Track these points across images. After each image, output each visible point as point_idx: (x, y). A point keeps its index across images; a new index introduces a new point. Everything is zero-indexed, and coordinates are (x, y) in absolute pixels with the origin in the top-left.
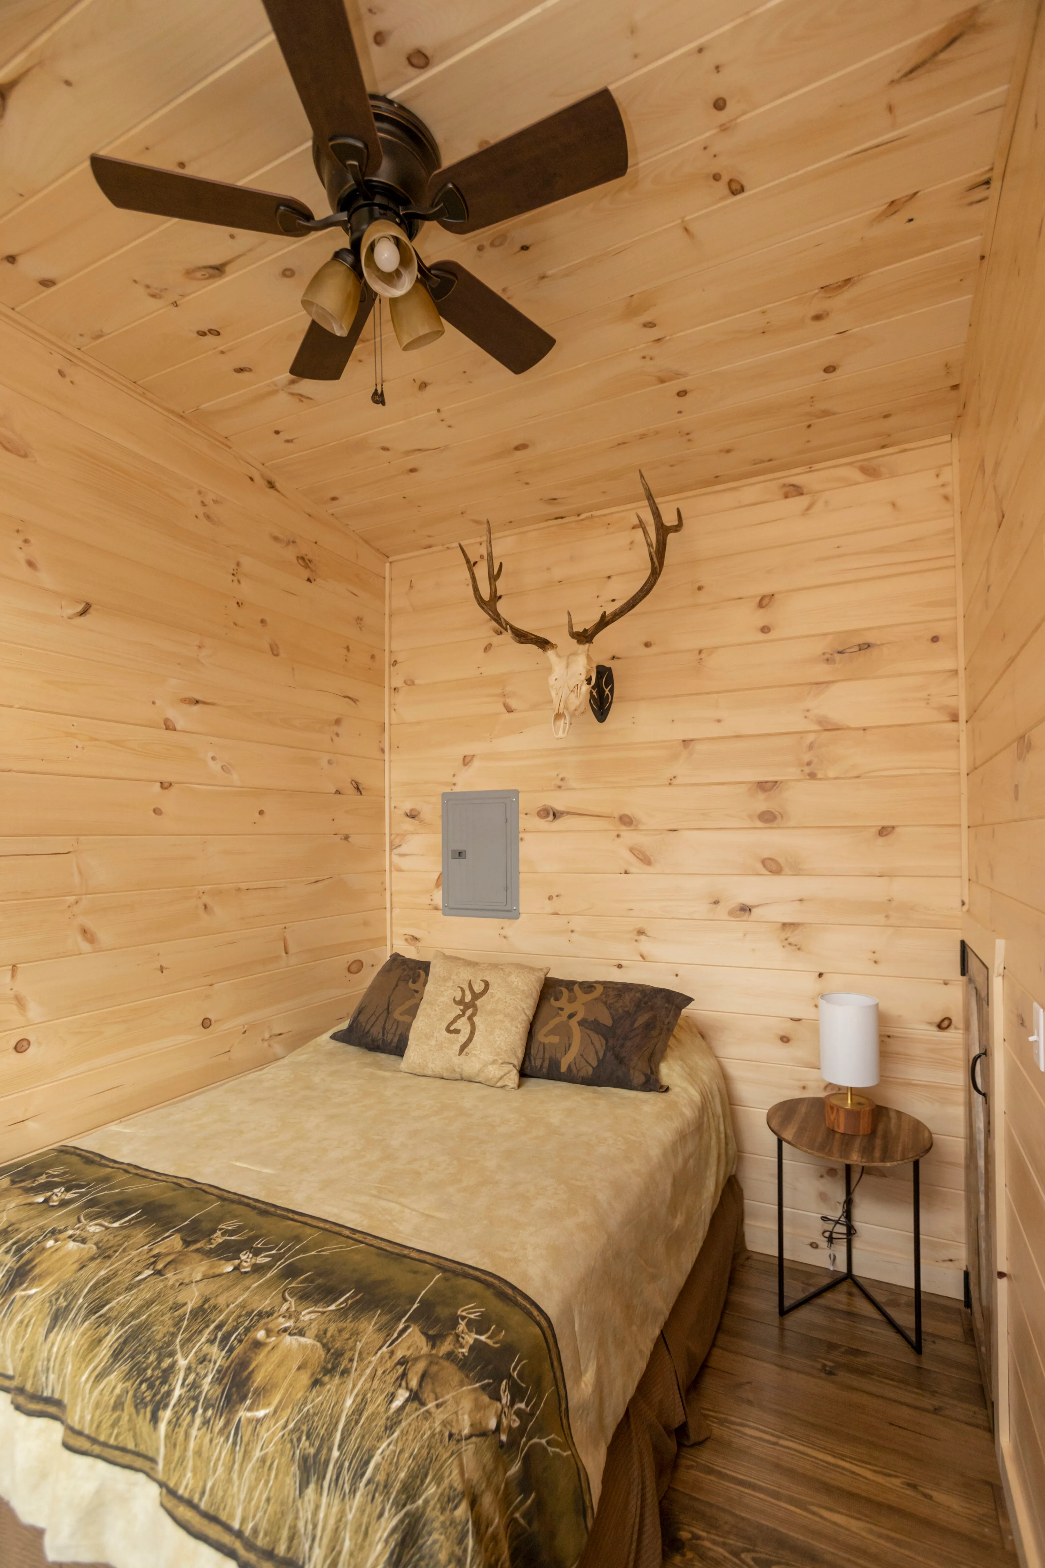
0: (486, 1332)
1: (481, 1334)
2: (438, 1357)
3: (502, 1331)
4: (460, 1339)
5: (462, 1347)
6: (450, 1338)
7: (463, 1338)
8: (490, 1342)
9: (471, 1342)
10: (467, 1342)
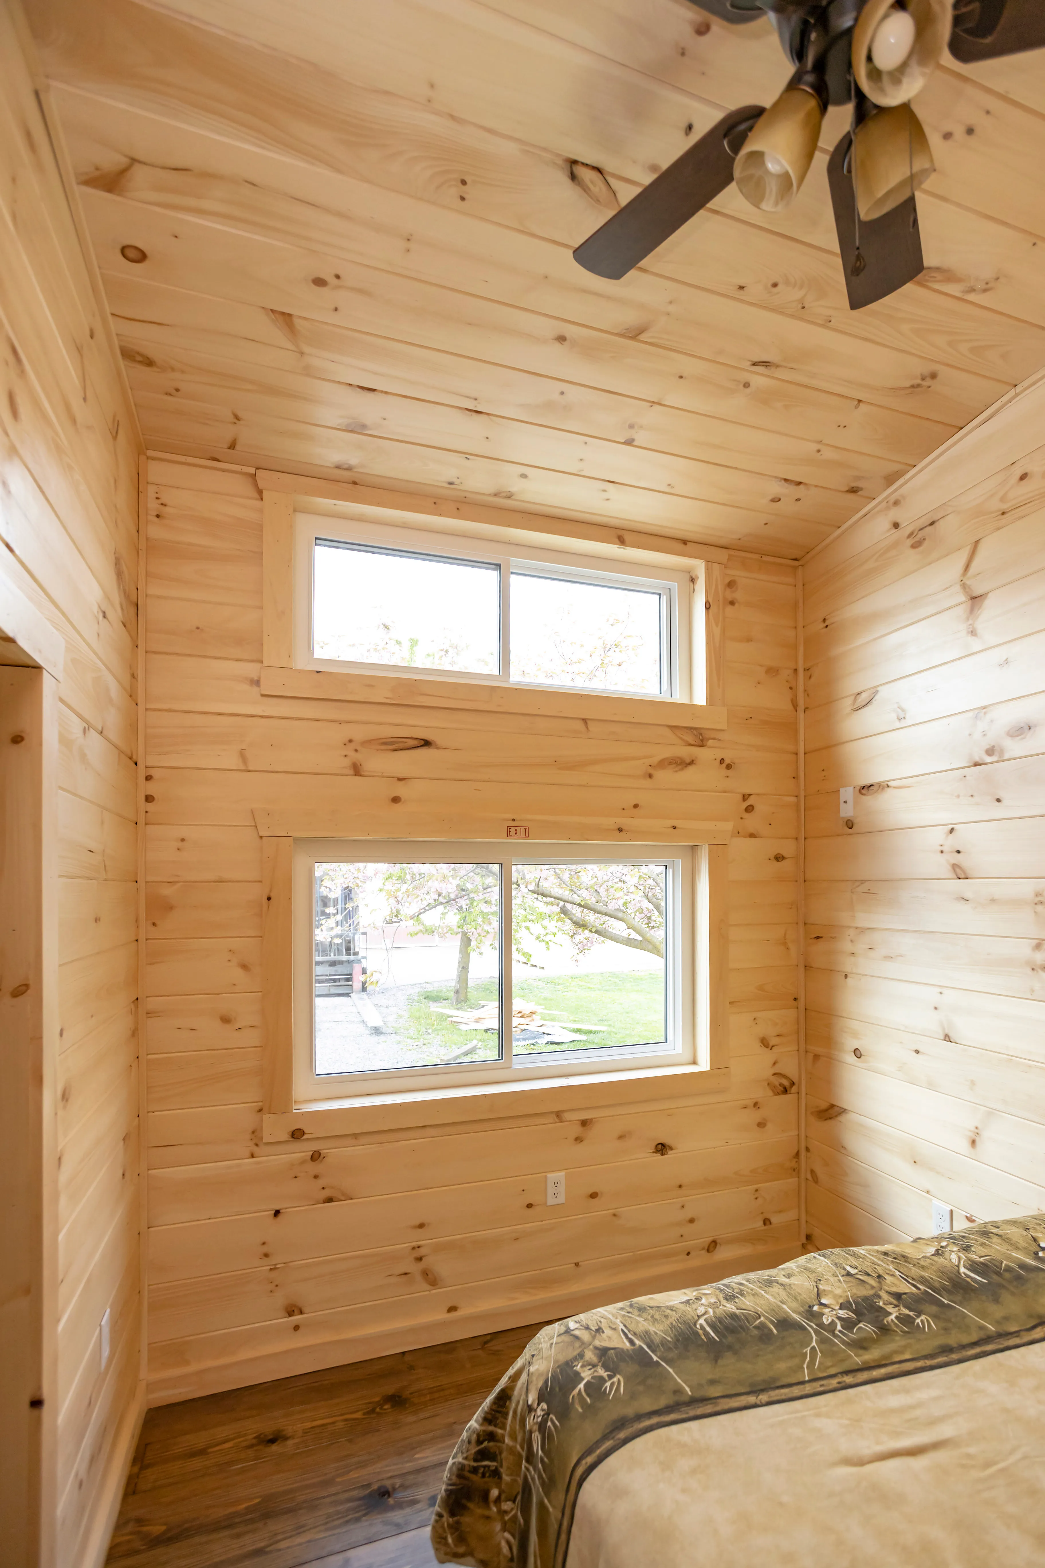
0: (585, 1391)
1: (585, 1385)
2: (585, 1348)
3: (582, 1408)
4: (590, 1367)
5: (582, 1366)
6: (595, 1360)
7: (590, 1369)
8: (576, 1392)
9: (583, 1375)
10: (584, 1371)
